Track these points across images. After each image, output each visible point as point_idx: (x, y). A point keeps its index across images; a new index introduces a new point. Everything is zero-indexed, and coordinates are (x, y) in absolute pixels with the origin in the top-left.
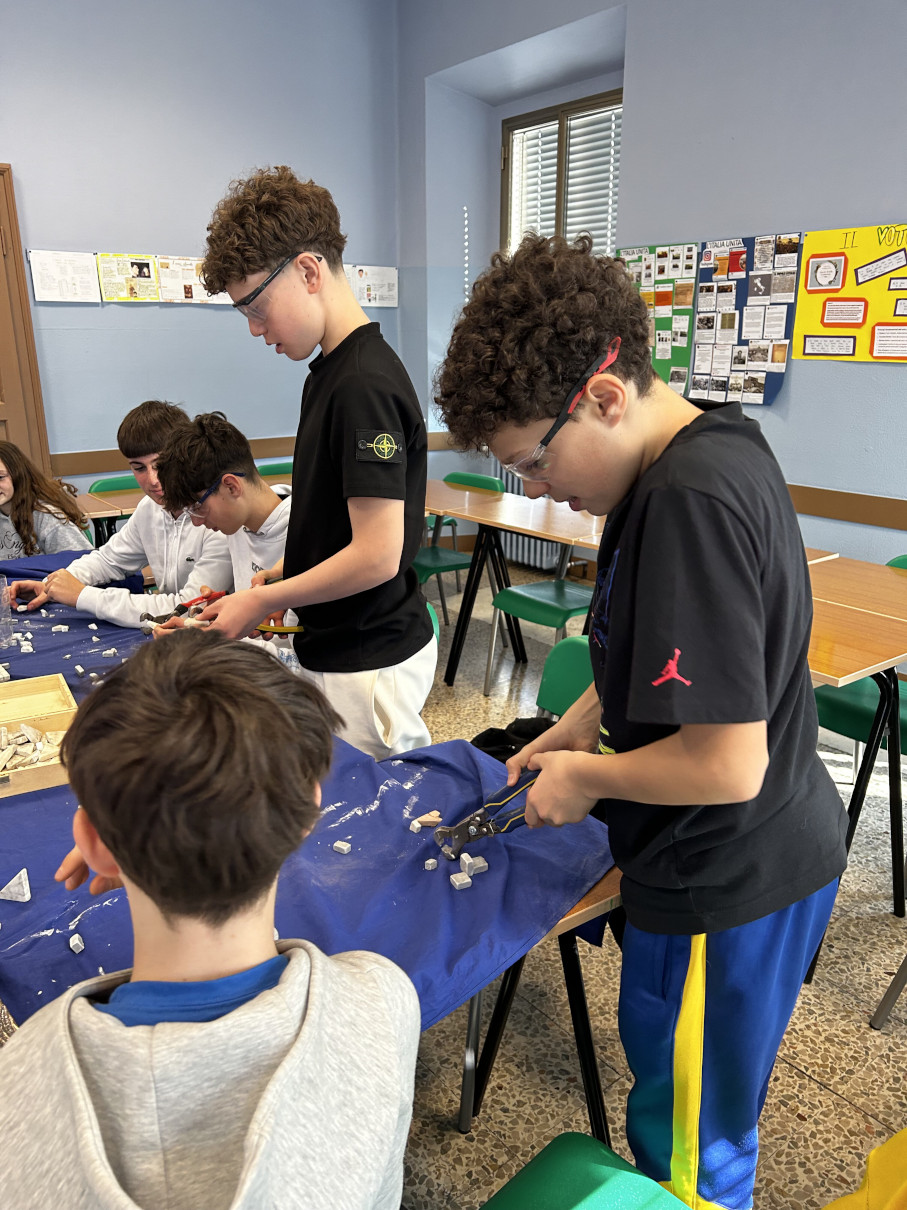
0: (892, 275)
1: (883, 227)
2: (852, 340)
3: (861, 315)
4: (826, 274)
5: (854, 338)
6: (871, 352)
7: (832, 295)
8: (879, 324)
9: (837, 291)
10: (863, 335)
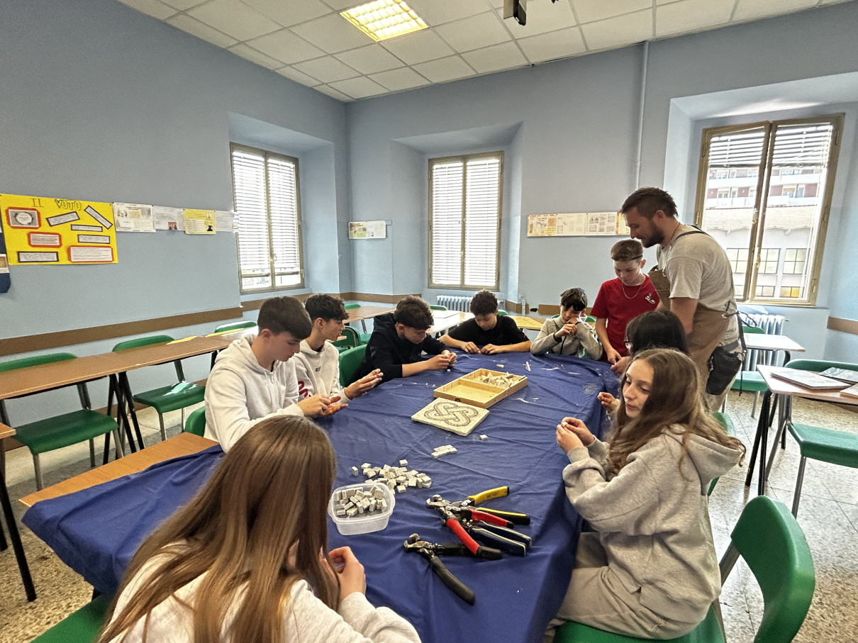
0: (73, 223)
1: (58, 200)
2: (55, 254)
3: (58, 241)
4: (24, 219)
5: (57, 253)
6: (70, 259)
7: (32, 230)
8: (74, 246)
9: (37, 228)
10: (62, 252)
